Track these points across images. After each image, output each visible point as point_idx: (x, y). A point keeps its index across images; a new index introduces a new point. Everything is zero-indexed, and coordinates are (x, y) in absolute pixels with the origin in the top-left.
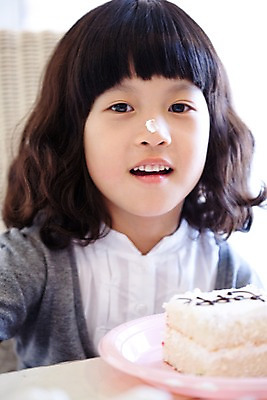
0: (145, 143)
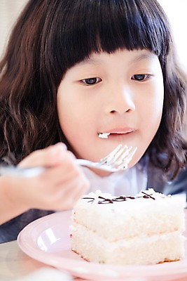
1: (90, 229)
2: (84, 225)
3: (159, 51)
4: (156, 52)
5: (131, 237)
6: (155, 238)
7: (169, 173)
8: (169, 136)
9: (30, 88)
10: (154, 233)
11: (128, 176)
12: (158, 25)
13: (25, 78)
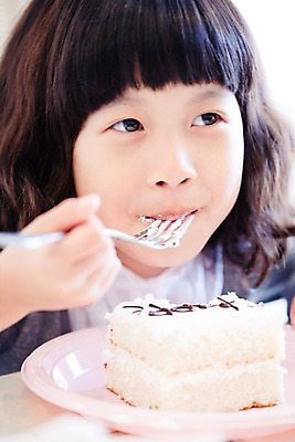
1: (136, 355)
2: (126, 349)
3: (236, 86)
4: (230, 88)
5: (199, 368)
6: (238, 370)
7: (252, 275)
8: (251, 219)
9: (30, 142)
10: (237, 363)
11: (190, 278)
12: (234, 45)
13: (22, 127)
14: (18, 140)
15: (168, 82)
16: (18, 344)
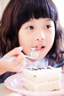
0: (38, 39)
1: (29, 79)
2: (27, 78)
3: (54, 20)
4: (53, 20)
5: (43, 82)
6: (51, 82)
7: (56, 61)
8: (56, 49)
9: (9, 31)
10: (51, 81)
11: (42, 62)
13: (8, 28)
14: (6, 31)
15: (40, 18)
16: (5, 76)
